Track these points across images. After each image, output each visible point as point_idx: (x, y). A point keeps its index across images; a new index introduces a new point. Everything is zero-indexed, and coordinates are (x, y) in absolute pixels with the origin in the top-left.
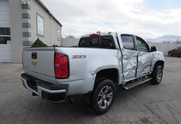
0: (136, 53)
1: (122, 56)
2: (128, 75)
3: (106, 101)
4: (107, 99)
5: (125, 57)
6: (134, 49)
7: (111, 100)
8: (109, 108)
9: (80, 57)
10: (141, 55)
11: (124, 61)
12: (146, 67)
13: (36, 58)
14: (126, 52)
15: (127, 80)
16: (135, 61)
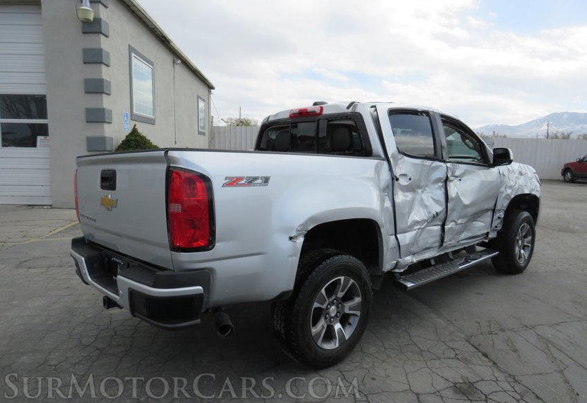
0: (441, 169)
1: (394, 179)
2: (415, 240)
3: (338, 326)
4: (344, 320)
5: (403, 182)
6: (436, 156)
7: (354, 321)
8: (349, 347)
9: (251, 181)
10: (460, 178)
11: (400, 197)
12: (475, 217)
13: (113, 187)
14: (405, 166)
15: (409, 259)
16: (440, 195)
